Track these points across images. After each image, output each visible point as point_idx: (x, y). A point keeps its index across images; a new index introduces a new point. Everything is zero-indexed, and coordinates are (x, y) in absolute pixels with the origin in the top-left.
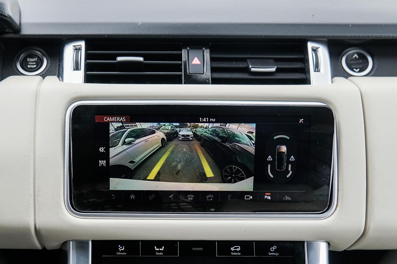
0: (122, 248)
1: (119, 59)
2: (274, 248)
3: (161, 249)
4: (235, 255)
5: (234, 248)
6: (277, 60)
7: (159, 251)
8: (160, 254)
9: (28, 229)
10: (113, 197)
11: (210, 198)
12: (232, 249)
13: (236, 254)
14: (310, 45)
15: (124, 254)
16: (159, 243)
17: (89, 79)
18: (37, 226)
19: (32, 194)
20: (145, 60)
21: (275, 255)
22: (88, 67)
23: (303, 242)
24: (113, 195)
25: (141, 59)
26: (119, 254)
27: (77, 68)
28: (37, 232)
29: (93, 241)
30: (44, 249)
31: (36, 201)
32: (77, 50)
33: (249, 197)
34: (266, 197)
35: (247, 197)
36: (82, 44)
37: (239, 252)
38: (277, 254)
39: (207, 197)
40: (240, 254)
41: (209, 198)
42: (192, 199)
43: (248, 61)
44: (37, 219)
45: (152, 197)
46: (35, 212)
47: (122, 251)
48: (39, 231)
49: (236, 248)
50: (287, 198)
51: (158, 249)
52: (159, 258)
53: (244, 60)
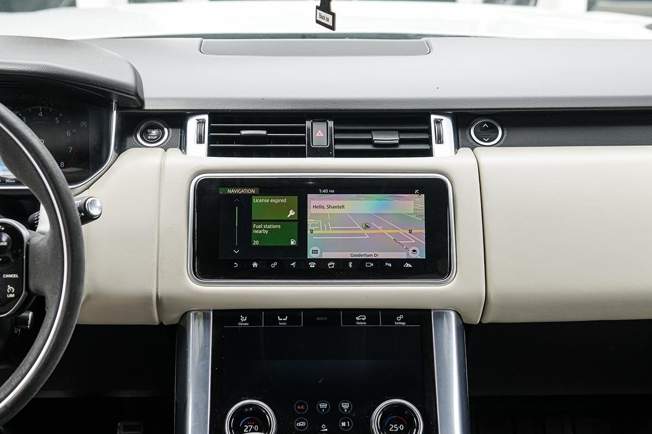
0: (244, 319)
1: (243, 132)
2: (400, 318)
3: (284, 319)
4: (361, 325)
5: (360, 318)
6: (401, 132)
7: (282, 321)
8: (284, 324)
9: (150, 298)
10: (236, 265)
11: (332, 265)
12: (358, 318)
13: (362, 323)
14: (433, 117)
15: (246, 324)
16: (283, 312)
17: (212, 152)
18: (159, 294)
19: (156, 263)
20: (268, 133)
21: (402, 325)
22: (212, 140)
23: (430, 310)
24: (235, 263)
25: (264, 132)
26: (241, 324)
27: (200, 140)
28: (158, 300)
29: (214, 311)
30: (161, 323)
31: (160, 269)
32: (201, 122)
33: (370, 265)
34: (386, 264)
35: (368, 265)
36: (206, 117)
37: (364, 321)
38: (403, 324)
39: (329, 264)
40: (365, 323)
41: (330, 266)
42: (314, 266)
43: (373, 132)
44: (159, 287)
45: (274, 265)
46: (157, 280)
47: (244, 322)
48: (161, 299)
49: (362, 317)
50: (408, 265)
51: (281, 319)
52: (283, 328)
53: (369, 132)
